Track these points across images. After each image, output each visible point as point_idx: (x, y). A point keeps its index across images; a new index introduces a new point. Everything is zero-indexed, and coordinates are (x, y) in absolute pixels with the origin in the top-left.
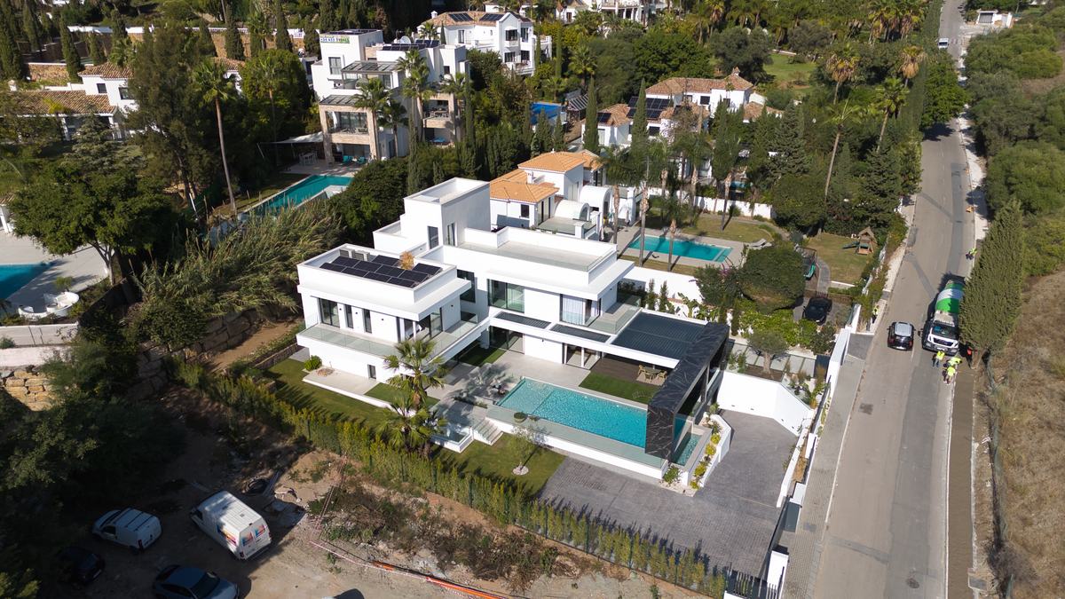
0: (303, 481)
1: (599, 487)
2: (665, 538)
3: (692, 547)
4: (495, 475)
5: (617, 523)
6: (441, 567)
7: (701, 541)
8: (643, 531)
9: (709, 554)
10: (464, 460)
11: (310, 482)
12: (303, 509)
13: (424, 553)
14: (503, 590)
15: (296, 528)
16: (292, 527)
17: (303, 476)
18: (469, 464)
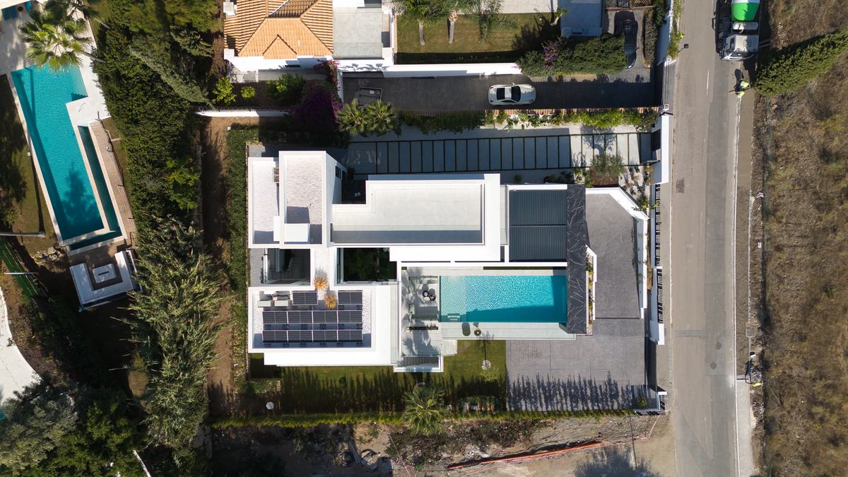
0: (369, 441)
1: (537, 355)
2: (590, 379)
3: (606, 379)
4: (475, 377)
5: (561, 381)
6: (483, 451)
7: (609, 372)
8: (577, 381)
9: (616, 380)
10: (449, 376)
11: (374, 439)
12: (386, 458)
13: (469, 447)
14: (522, 449)
15: (394, 471)
16: (391, 472)
17: (368, 438)
18: (454, 378)
